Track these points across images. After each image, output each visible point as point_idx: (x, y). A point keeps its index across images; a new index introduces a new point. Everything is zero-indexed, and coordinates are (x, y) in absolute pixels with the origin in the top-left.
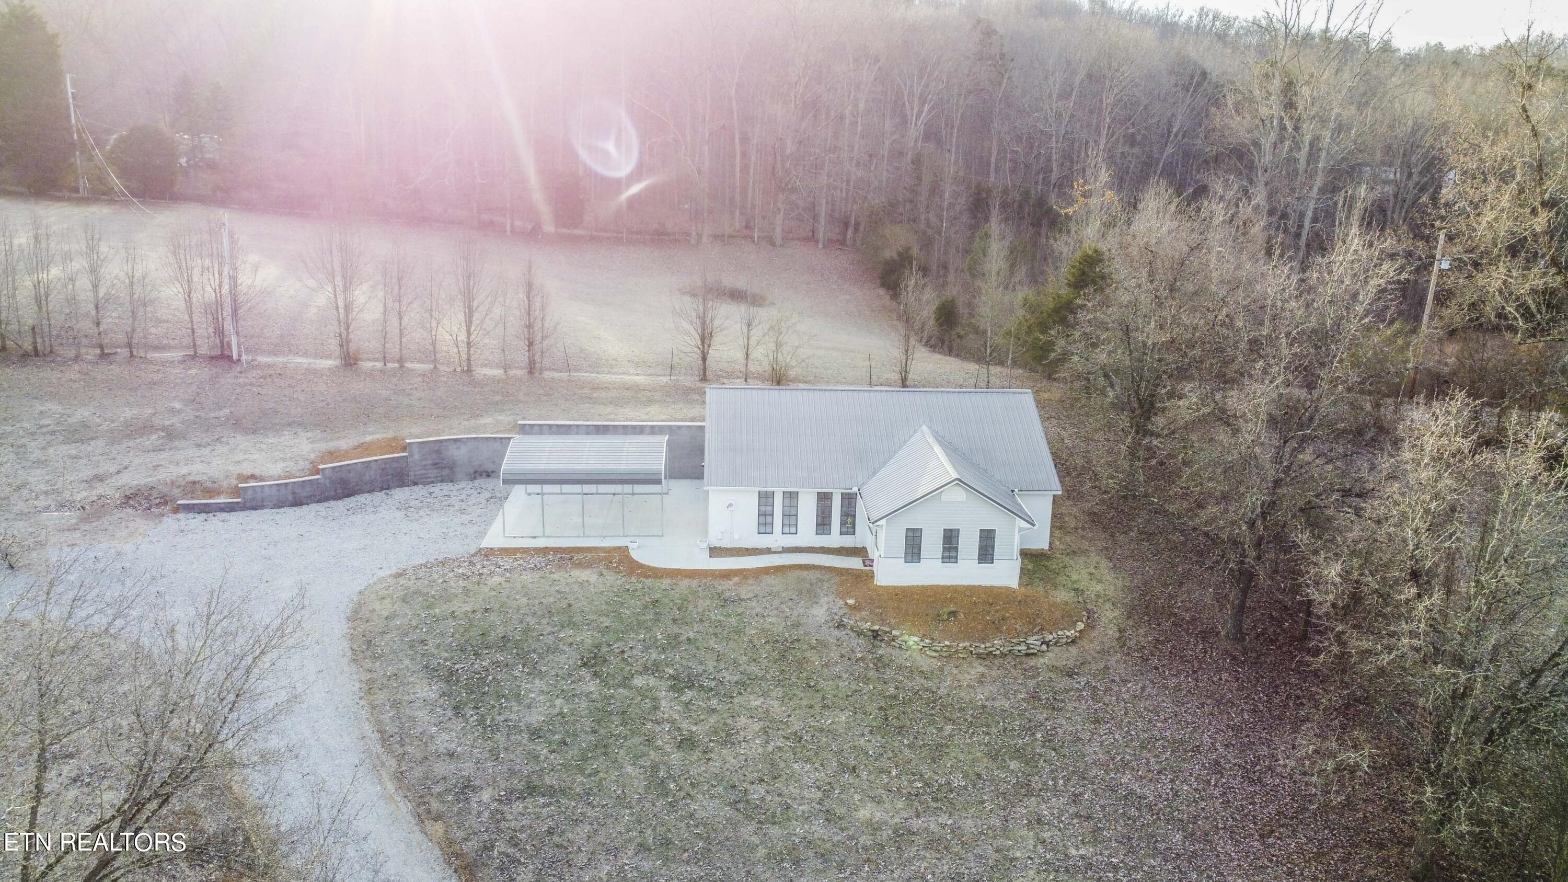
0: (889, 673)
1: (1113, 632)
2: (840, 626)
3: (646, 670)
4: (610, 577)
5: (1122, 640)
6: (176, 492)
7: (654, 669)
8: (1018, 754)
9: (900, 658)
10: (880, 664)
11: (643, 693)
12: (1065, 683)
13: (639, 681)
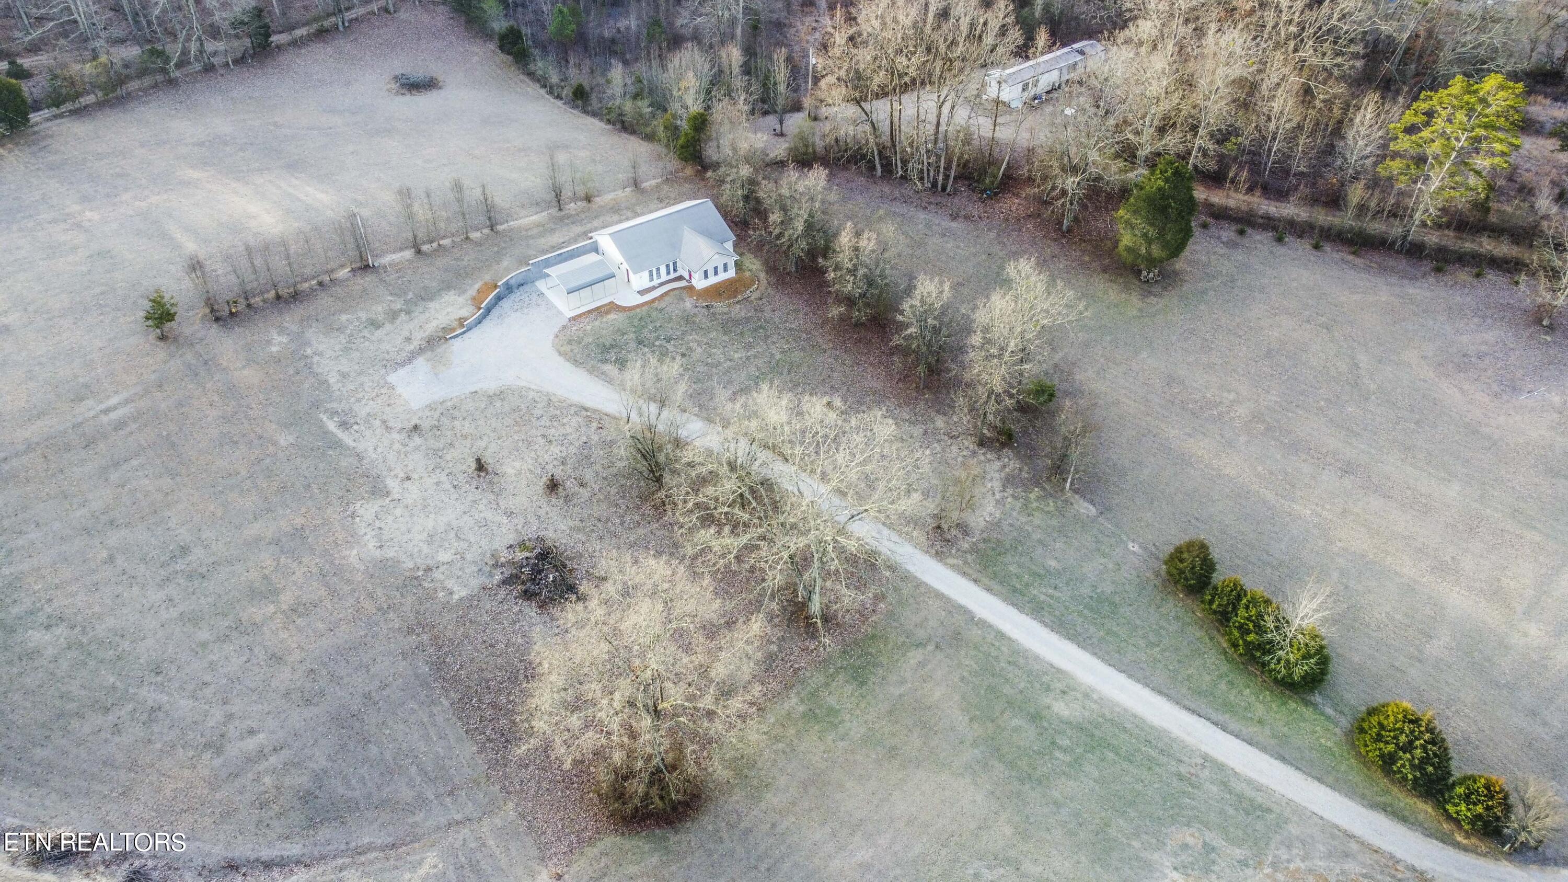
0: (718, 317)
1: (765, 282)
2: (697, 307)
3: (656, 340)
4: (621, 314)
5: (769, 283)
6: (441, 334)
7: (658, 338)
8: (761, 327)
9: (717, 310)
10: (714, 314)
11: (661, 346)
12: (760, 302)
13: (657, 343)
